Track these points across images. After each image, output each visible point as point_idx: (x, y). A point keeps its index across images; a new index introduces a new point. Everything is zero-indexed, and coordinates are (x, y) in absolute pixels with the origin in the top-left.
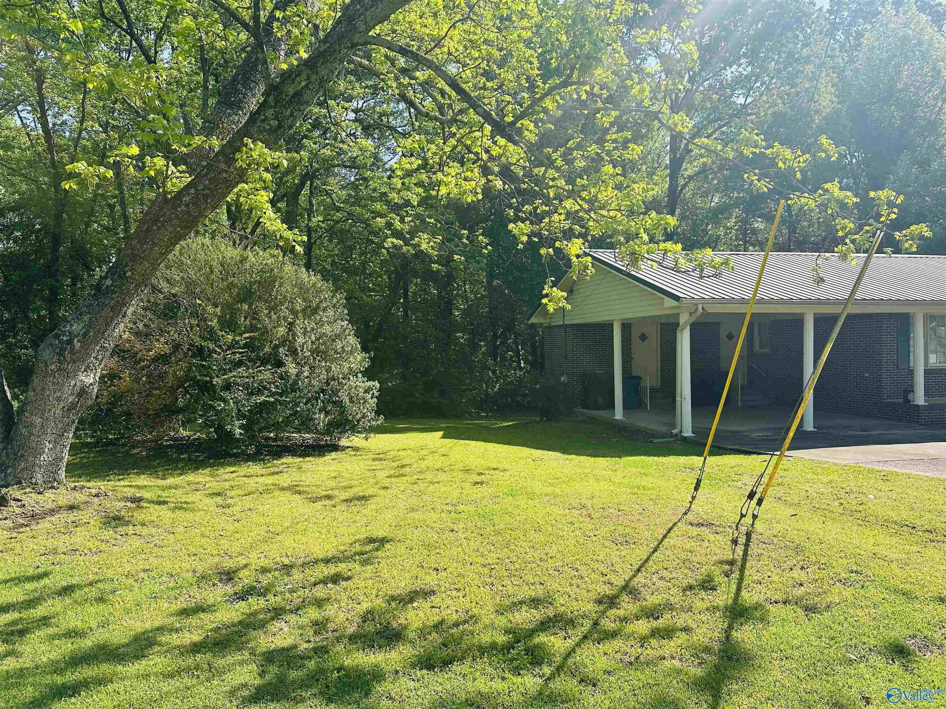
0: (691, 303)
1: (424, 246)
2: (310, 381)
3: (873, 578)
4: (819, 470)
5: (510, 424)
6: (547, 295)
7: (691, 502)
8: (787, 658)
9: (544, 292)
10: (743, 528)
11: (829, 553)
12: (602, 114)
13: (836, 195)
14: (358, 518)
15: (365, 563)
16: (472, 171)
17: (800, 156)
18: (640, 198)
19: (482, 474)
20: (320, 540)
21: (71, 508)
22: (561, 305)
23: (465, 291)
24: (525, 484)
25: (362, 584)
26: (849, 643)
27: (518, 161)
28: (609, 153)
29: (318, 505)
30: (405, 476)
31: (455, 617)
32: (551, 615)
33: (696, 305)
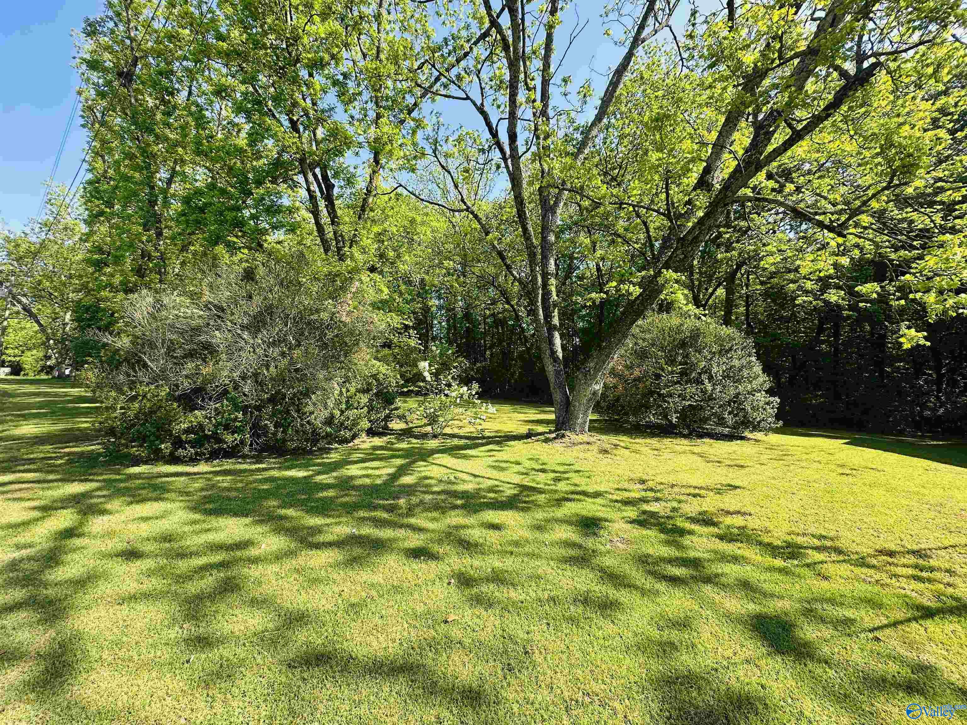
14: (730, 474)
15: (718, 493)
19: (855, 470)
20: (699, 479)
21: (588, 443)
25: (709, 501)
29: (710, 465)
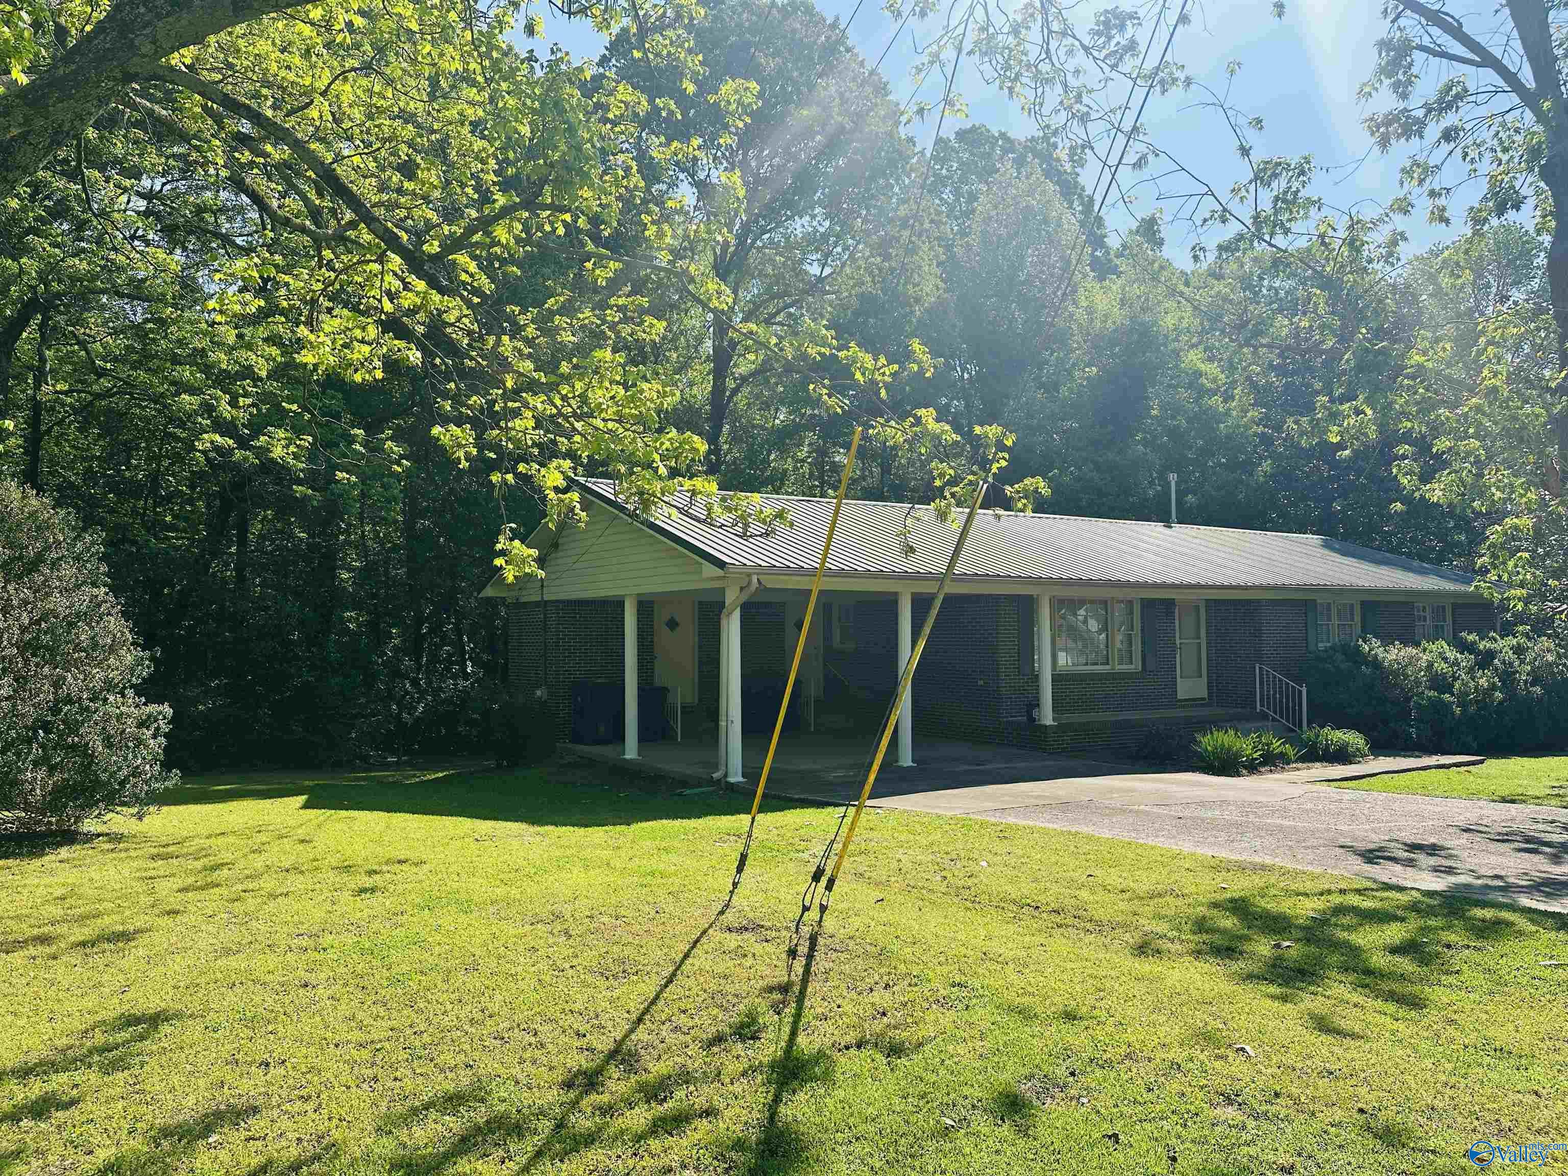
0: (741, 573)
1: (278, 452)
2: (14, 706)
3: (981, 991)
4: (918, 828)
5: (441, 775)
6: (503, 553)
7: (732, 892)
8: (857, 1139)
9: (499, 547)
10: (806, 929)
11: (924, 958)
12: (594, 264)
13: (930, 427)
14: (106, 977)
15: (110, 1068)
16: (364, 329)
17: (884, 366)
18: (652, 406)
19: (375, 872)
20: (16, 1030)
22: (527, 570)
23: (363, 536)
24: (455, 885)
25: (99, 1111)
26: (946, 1099)
27: (459, 320)
28: (613, 326)
29: (18, 958)
30: (217, 885)
31: (294, 1152)
32: (481, 1121)
33: (749, 575)
